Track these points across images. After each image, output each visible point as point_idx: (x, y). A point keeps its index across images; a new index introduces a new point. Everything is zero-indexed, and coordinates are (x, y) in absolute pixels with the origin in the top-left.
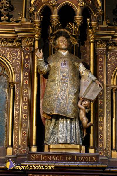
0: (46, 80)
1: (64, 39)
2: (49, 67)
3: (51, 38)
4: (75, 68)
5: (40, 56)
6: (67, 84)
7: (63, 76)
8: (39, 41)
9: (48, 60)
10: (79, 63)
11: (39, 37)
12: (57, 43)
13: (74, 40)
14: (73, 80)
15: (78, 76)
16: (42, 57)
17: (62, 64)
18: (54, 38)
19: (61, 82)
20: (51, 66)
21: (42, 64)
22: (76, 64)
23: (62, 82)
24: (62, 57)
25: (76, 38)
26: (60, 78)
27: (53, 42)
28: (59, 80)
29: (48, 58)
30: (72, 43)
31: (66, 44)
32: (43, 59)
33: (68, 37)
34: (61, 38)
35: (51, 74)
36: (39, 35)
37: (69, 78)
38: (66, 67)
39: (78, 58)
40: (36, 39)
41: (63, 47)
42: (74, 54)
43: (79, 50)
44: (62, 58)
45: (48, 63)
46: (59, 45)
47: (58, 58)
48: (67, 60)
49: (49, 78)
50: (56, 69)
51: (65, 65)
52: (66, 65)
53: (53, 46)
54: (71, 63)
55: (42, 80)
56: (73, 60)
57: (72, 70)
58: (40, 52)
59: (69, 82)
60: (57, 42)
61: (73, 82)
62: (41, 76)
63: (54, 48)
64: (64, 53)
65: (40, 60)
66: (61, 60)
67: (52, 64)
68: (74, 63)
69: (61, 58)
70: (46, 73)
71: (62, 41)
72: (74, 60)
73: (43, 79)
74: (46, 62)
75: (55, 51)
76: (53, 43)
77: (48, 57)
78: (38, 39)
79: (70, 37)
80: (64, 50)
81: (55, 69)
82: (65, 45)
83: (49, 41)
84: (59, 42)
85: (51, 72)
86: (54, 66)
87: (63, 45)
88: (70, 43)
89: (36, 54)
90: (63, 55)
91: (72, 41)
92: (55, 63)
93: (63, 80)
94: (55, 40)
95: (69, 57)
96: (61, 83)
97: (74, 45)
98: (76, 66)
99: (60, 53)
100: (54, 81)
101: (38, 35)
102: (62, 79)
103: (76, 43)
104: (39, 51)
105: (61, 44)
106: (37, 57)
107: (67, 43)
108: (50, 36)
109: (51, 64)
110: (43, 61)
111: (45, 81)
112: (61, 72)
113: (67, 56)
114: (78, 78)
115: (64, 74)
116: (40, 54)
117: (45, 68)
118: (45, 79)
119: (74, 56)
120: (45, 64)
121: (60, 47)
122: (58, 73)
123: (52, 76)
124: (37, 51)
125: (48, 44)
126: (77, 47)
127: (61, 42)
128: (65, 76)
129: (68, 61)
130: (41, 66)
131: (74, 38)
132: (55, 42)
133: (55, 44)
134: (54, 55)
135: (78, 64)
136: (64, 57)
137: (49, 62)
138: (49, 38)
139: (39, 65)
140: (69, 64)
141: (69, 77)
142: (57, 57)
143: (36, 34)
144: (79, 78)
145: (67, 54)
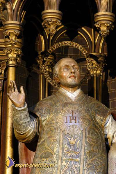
0: (33, 153)
1: (73, 65)
2: (39, 124)
3: (44, 62)
4: (96, 127)
5: (20, 100)
6: (79, 162)
7: (69, 144)
8: (17, 67)
9: (38, 109)
10: (105, 116)
11: (16, 59)
12: (58, 73)
13: (94, 66)
14: (91, 154)
15: (103, 145)
16: (24, 104)
17: (68, 119)
18: (50, 61)
19: (64, 158)
20: (44, 123)
21: (24, 118)
22: (98, 118)
23: (67, 158)
24: (67, 103)
25: (98, 62)
26: (63, 148)
27: (47, 70)
28: (60, 155)
29: (38, 106)
30: (88, 73)
31: (76, 75)
32: (26, 106)
33: (80, 60)
34: (65, 62)
35: (44, 141)
36: (18, 56)
37: (83, 149)
38: (77, 124)
39: (103, 105)
40: (11, 63)
41: (70, 81)
42: (93, 96)
43: (105, 88)
44: (67, 106)
45: (36, 117)
46: (62, 77)
47: (58, 104)
48: (77, 111)
49: (38, 149)
50: (55, 129)
51: (73, 121)
52: (75, 120)
53: (49, 79)
54: (88, 118)
55: (23, 153)
56: (92, 110)
57: (89, 132)
58: (19, 91)
59: (82, 158)
60: (57, 69)
61: (92, 158)
62: (21, 145)
63: (49, 84)
64: (73, 95)
65: (19, 109)
66: (64, 109)
67: (45, 118)
68: (94, 117)
69: (65, 104)
70: (31, 138)
71: (67, 67)
72: (95, 111)
73: (26, 151)
74: (33, 115)
75: (51, 90)
76: (49, 71)
77: (38, 103)
78: (14, 62)
79: (84, 60)
80: (73, 87)
81: (52, 128)
82: (73, 76)
83: (39, 68)
84: (60, 69)
85: (44, 137)
86: (50, 123)
87: (70, 77)
88: (85, 72)
89: (11, 97)
90: (69, 98)
91: (89, 67)
92: (52, 115)
93: (69, 154)
94: (52, 66)
95: (83, 103)
96: (66, 161)
97: (93, 76)
98: (98, 124)
99: (62, 94)
100: (49, 155)
101: (15, 56)
102: (68, 150)
103: (98, 72)
104: (16, 90)
105: (66, 74)
106: (13, 103)
107: (78, 72)
108: (40, 58)
109: (42, 119)
110: (27, 112)
111: (31, 156)
112: (65, 135)
113: (79, 100)
114: (103, 150)
115: (72, 141)
116: (18, 97)
117: (30, 128)
118: (29, 151)
119: (94, 100)
120: (29, 119)
121: (63, 81)
122: (58, 137)
123: (46, 144)
124: (13, 90)
125: (36, 73)
126: (100, 81)
127: (65, 70)
128: (74, 145)
129: (80, 111)
130: (21, 122)
131: (94, 62)
132: (52, 70)
133: (51, 75)
134: (51, 99)
135: (102, 118)
136: (72, 103)
137: (38, 115)
138: (39, 62)
139: (17, 121)
140: (83, 118)
141: (83, 147)
142: (57, 102)
143: (11, 53)
144: (105, 148)
145: (78, 96)
